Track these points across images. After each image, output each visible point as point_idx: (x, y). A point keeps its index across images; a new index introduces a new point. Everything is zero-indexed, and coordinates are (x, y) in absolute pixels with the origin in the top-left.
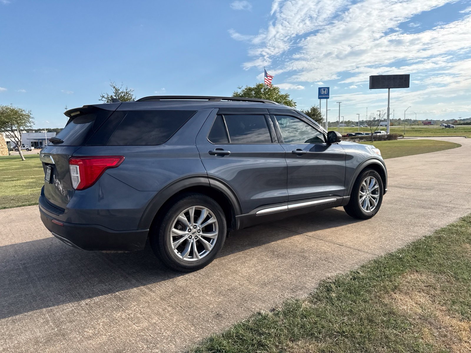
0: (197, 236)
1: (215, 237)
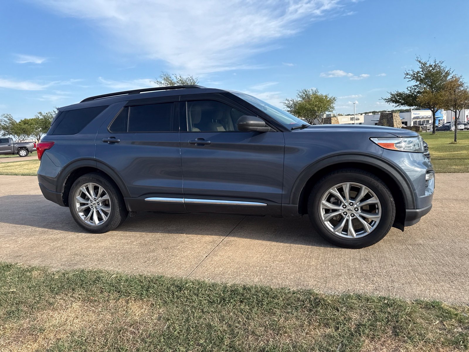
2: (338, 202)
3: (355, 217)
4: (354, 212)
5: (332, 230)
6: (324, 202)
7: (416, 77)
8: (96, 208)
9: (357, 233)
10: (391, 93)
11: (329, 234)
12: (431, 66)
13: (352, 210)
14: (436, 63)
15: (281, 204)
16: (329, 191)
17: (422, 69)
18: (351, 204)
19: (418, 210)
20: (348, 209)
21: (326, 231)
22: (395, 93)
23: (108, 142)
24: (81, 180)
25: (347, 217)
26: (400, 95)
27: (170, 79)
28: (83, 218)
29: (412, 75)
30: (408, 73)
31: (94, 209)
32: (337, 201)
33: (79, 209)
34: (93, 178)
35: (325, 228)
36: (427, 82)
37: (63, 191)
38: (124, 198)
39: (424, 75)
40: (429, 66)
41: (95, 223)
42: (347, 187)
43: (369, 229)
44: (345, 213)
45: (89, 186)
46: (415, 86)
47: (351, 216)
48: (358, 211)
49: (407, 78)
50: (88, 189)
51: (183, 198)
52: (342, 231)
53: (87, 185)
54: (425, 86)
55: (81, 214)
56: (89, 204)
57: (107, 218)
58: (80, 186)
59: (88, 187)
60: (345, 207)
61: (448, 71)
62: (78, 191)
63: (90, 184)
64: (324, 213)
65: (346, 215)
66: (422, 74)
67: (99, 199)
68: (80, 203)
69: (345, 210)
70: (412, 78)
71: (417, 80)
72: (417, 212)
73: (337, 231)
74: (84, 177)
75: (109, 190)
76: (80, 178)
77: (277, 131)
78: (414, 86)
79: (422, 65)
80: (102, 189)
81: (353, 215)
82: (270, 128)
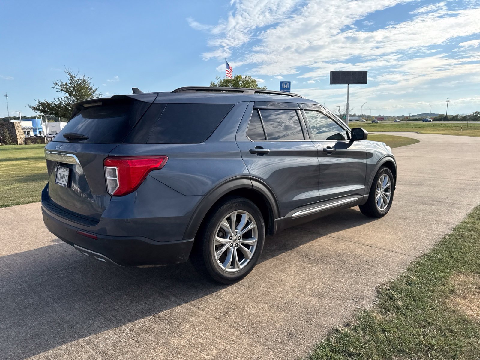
0: (237, 244)
1: (255, 244)
10: (38, 101)
14: (85, 78)
17: (70, 82)
22: (43, 102)
29: (61, 86)
30: (57, 83)
40: (78, 80)
49: (56, 88)
54: (74, 99)
66: (70, 87)
70: (61, 89)
71: (67, 92)
78: (64, 97)
79: (71, 78)
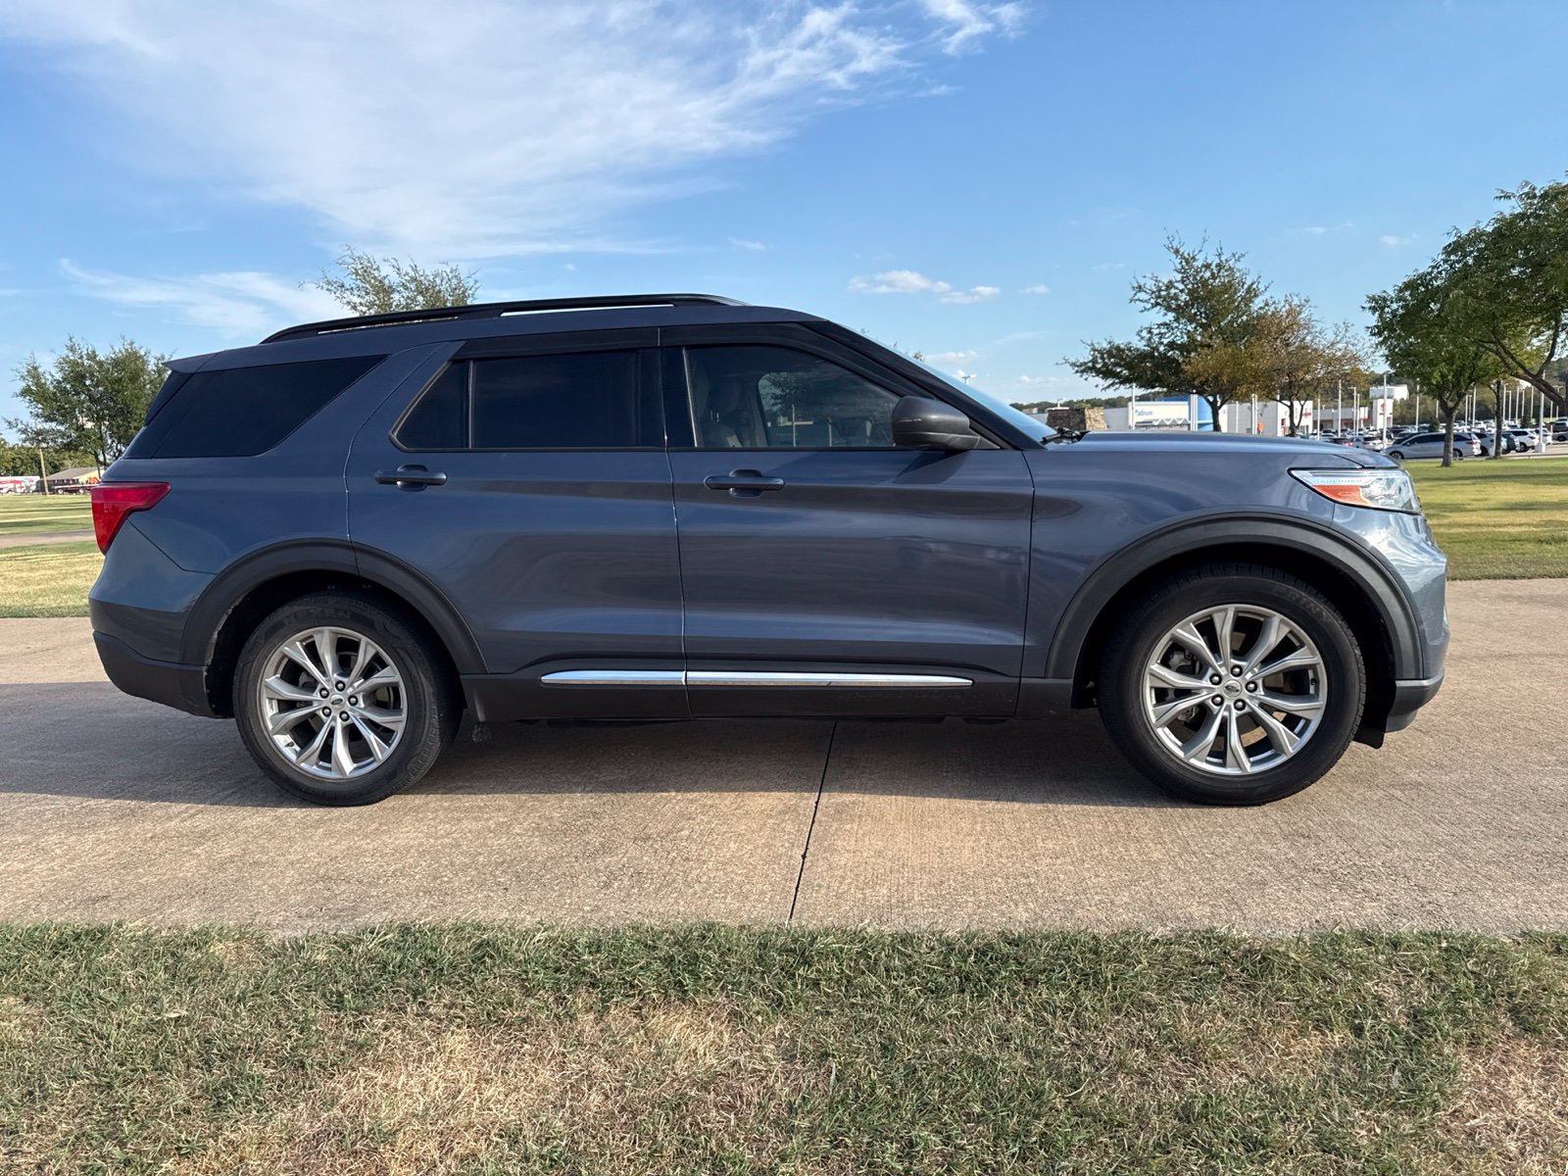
2: (1194, 666)
3: (1247, 710)
4: (1245, 695)
5: (1181, 754)
6: (1155, 666)
7: (1163, 298)
8: (344, 716)
9: (1252, 759)
10: (1092, 344)
11: (1172, 764)
12: (1207, 266)
13: (1239, 688)
14: (1223, 258)
15: (1017, 680)
16: (1172, 634)
17: (1180, 275)
18: (1237, 670)
19: (1425, 683)
20: (1227, 687)
21: (1163, 757)
22: (1105, 345)
23: (399, 483)
24: (288, 617)
25: (1225, 710)
26: (1116, 352)
27: (376, 273)
28: (290, 753)
29: (1154, 292)
30: (1142, 284)
31: (334, 719)
32: (1189, 663)
33: (274, 725)
34: (337, 610)
35: (1159, 747)
36: (1195, 314)
37: (209, 661)
38: (461, 677)
39: (1188, 294)
40: (1203, 266)
41: (341, 770)
42: (1224, 619)
43: (1291, 744)
44: (1219, 699)
45: (317, 639)
46: (1161, 324)
47: (1236, 708)
48: (1257, 693)
49: (1139, 300)
50: (312, 651)
51: (683, 670)
52: (1210, 755)
53: (312, 637)
54: (1189, 328)
55: (282, 740)
56: (315, 704)
57: (390, 750)
58: (284, 638)
59: (314, 642)
60: (1217, 679)
61: (1252, 284)
62: (275, 658)
63: (322, 632)
64: (1154, 702)
65: (1221, 704)
66: (1182, 291)
67: (356, 684)
68: (279, 701)
69: (1219, 689)
70: (1153, 301)
71: (1169, 308)
72: (1424, 687)
73: (1194, 756)
74: (302, 608)
75: (399, 651)
76: (284, 613)
77: (1002, 448)
78: (1159, 326)
79: (1184, 263)
80: (369, 647)
81: (1240, 704)
82: (979, 437)
